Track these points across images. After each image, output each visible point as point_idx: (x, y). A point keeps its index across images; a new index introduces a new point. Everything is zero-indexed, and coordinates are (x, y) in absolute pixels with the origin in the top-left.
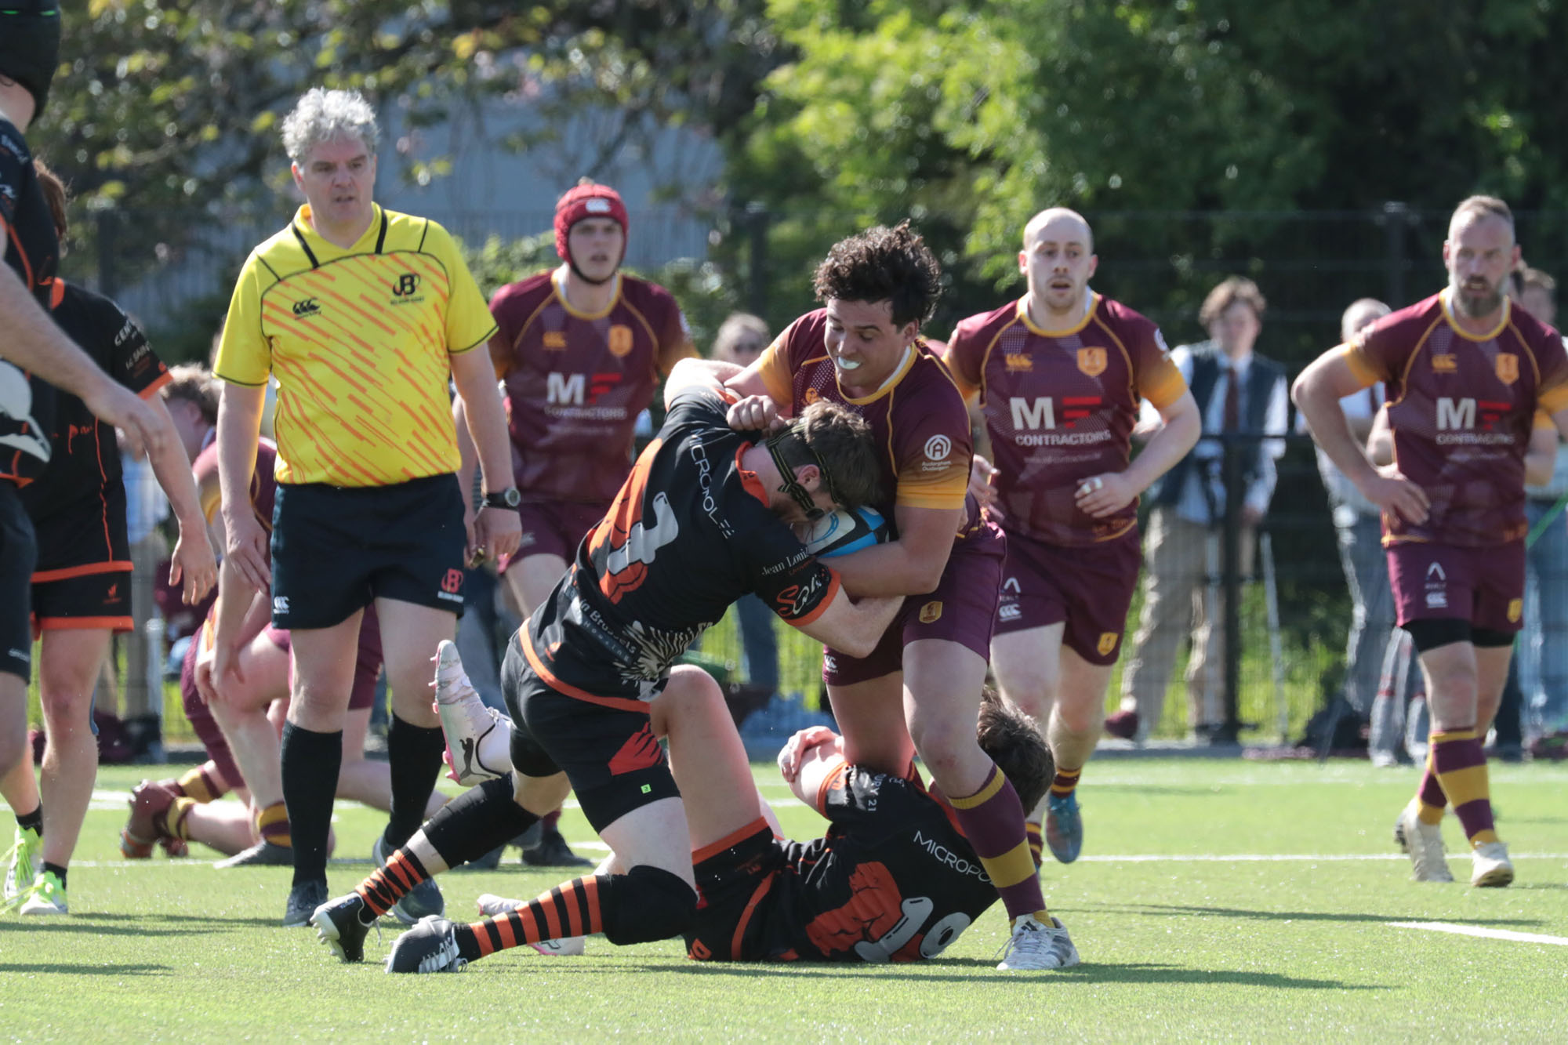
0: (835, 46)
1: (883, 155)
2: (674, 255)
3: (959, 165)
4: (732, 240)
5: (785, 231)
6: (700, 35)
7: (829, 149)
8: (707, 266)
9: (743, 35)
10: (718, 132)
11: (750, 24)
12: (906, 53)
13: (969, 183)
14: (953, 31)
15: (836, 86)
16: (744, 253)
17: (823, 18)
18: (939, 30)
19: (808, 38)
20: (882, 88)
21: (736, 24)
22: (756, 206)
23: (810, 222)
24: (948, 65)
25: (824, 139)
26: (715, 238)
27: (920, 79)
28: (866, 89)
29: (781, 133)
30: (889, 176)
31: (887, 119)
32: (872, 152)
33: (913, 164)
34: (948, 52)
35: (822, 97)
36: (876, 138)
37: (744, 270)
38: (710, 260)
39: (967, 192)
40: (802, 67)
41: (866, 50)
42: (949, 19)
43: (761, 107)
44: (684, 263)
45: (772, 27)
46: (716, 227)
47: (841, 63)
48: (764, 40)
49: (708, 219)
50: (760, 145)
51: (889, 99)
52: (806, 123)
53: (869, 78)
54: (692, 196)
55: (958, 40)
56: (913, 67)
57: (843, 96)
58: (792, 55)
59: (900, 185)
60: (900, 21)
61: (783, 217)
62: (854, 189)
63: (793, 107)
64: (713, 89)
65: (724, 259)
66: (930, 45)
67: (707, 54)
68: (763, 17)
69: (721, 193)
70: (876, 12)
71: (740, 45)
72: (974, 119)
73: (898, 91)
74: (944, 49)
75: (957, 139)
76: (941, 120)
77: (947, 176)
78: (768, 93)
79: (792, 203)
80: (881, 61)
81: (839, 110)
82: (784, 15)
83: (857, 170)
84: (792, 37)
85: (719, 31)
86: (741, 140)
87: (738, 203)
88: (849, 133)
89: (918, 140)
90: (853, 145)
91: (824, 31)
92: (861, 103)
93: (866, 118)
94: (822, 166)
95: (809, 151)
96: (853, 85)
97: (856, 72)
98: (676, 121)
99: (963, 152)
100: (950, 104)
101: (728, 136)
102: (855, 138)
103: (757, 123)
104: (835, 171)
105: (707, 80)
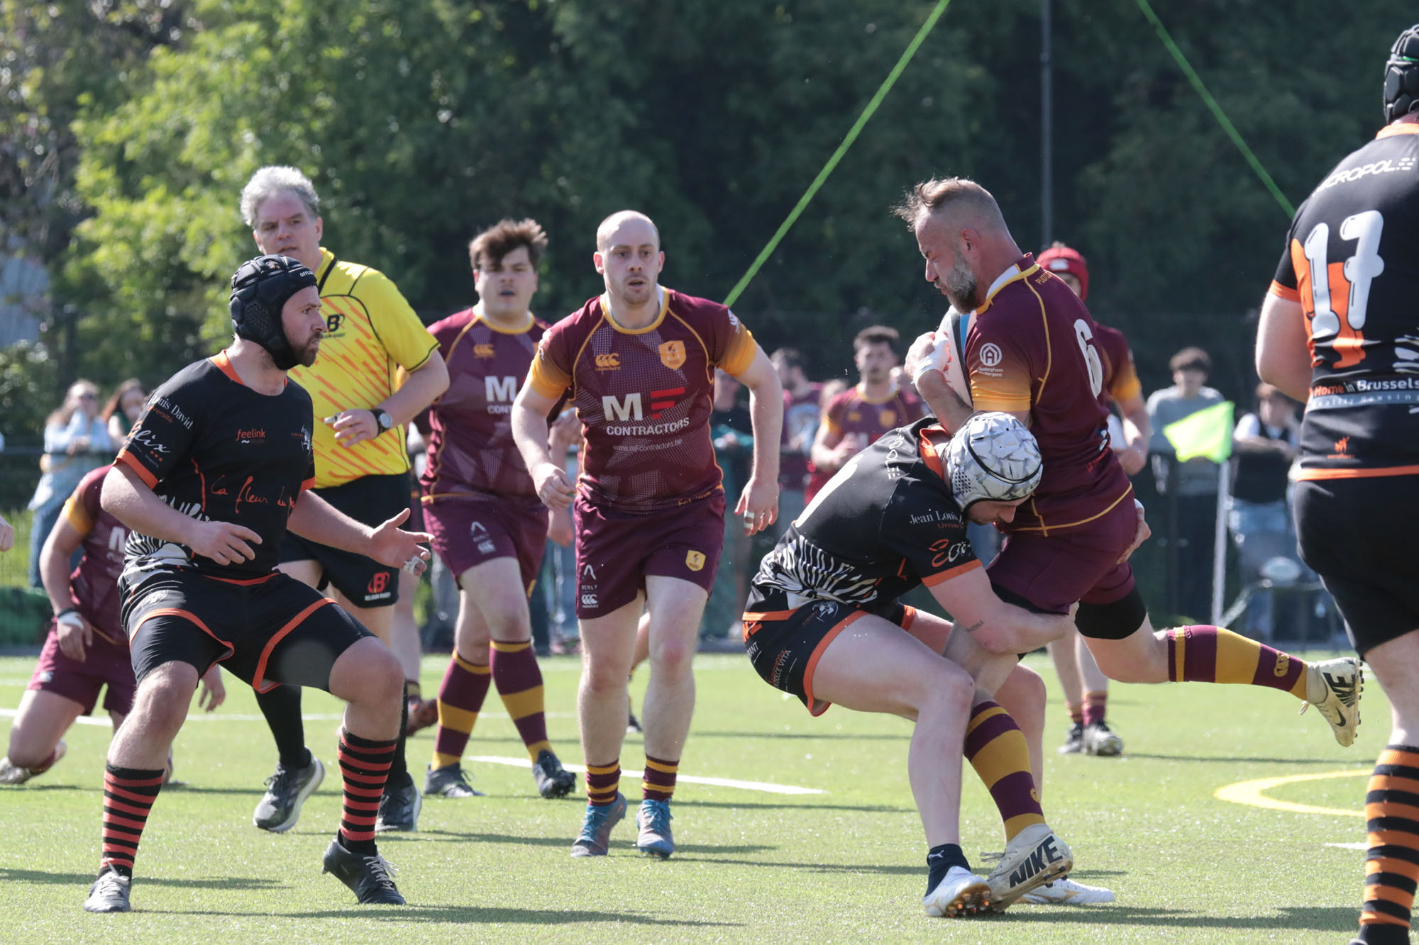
0: (119, 208)
1: (149, 276)
2: (18, 337)
3: (196, 283)
4: (54, 330)
5: (88, 323)
6: (34, 201)
7: (116, 272)
8: (39, 345)
9: (62, 201)
10: (46, 261)
11: (66, 194)
12: (162, 212)
13: (203, 293)
14: (193, 199)
15: (120, 233)
16: (62, 337)
17: (111, 190)
18: (184, 198)
19: (102, 202)
20: (148, 234)
21: (57, 194)
22: (70, 308)
23: (103, 317)
24: (190, 220)
25: (112, 265)
26: (44, 327)
27: (172, 229)
28: (138, 236)
29: (85, 262)
30: (152, 288)
31: (150, 254)
32: (142, 274)
33: (167, 281)
34: (189, 212)
35: (112, 240)
36: (145, 264)
37: (62, 347)
38: (39, 341)
39: (201, 299)
40: (98, 221)
41: (138, 210)
42: (190, 191)
43: (73, 246)
44: (23, 343)
45: (79, 197)
46: (44, 321)
47: (123, 219)
48: (75, 205)
49: (39, 316)
50: (72, 270)
51: (152, 242)
52: (101, 256)
53: (140, 228)
54: (31, 301)
55: (195, 205)
56: (168, 220)
57: (124, 239)
58: (93, 213)
59: (159, 294)
60: (159, 192)
61: (86, 314)
62: (130, 297)
63: (94, 246)
64: (43, 235)
65: (49, 340)
66: (178, 208)
67: (39, 212)
68: (74, 190)
69: (47, 299)
70: (144, 187)
71: (59, 207)
72: (205, 254)
73: (158, 236)
74: (186, 211)
75: (196, 265)
76: (184, 255)
77: (189, 289)
78: (78, 238)
79: (93, 306)
80: (147, 218)
81: (121, 248)
82: (87, 188)
83: (132, 284)
84: (92, 202)
85: (45, 201)
86: (59, 268)
87: (58, 305)
88: (128, 263)
89: (172, 266)
90: (130, 270)
91: (112, 198)
92: (134, 243)
93: (138, 252)
94: (111, 282)
95: (102, 273)
96: (130, 232)
97: (132, 224)
98: (19, 255)
99: (198, 275)
100: (190, 244)
101: (52, 264)
102: (131, 265)
103: (70, 257)
104: (119, 285)
105: (39, 229)
